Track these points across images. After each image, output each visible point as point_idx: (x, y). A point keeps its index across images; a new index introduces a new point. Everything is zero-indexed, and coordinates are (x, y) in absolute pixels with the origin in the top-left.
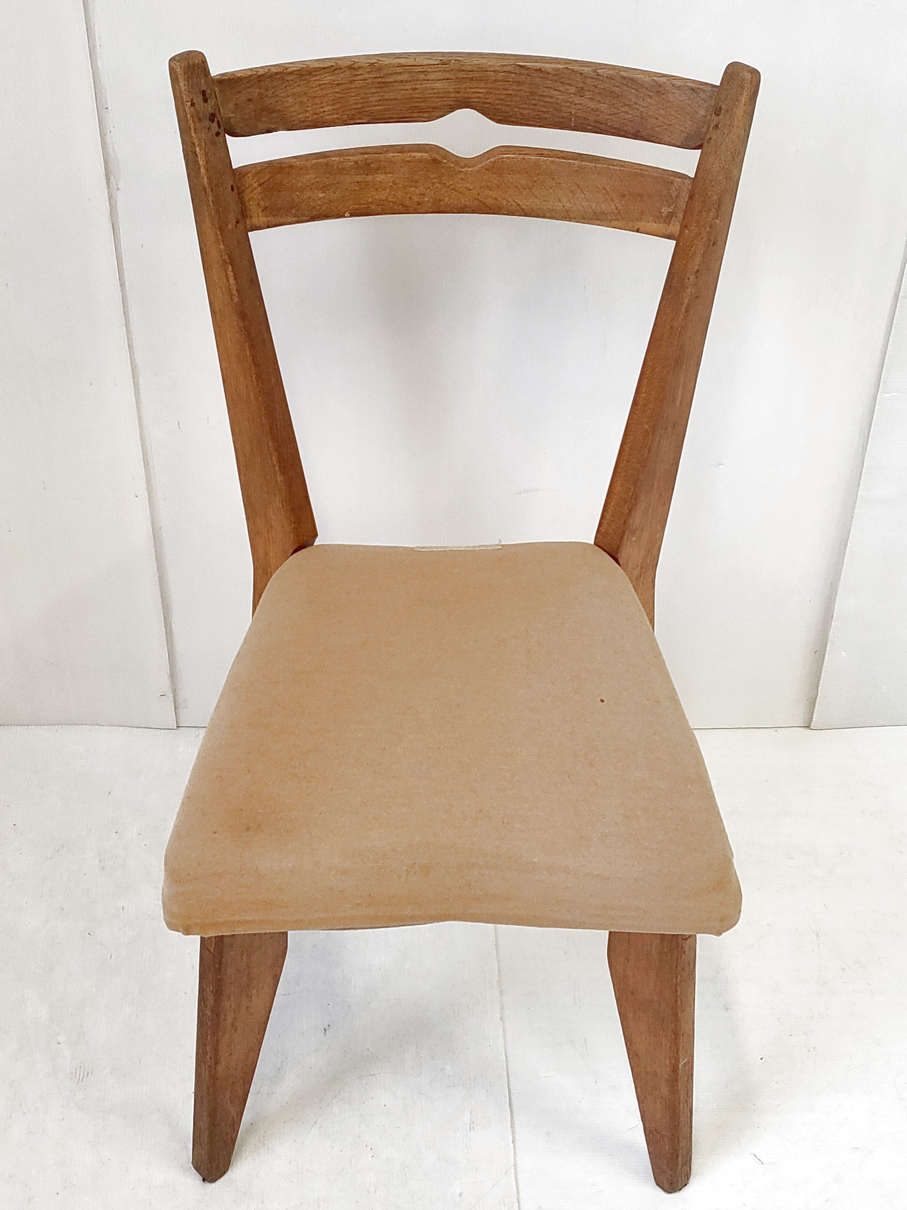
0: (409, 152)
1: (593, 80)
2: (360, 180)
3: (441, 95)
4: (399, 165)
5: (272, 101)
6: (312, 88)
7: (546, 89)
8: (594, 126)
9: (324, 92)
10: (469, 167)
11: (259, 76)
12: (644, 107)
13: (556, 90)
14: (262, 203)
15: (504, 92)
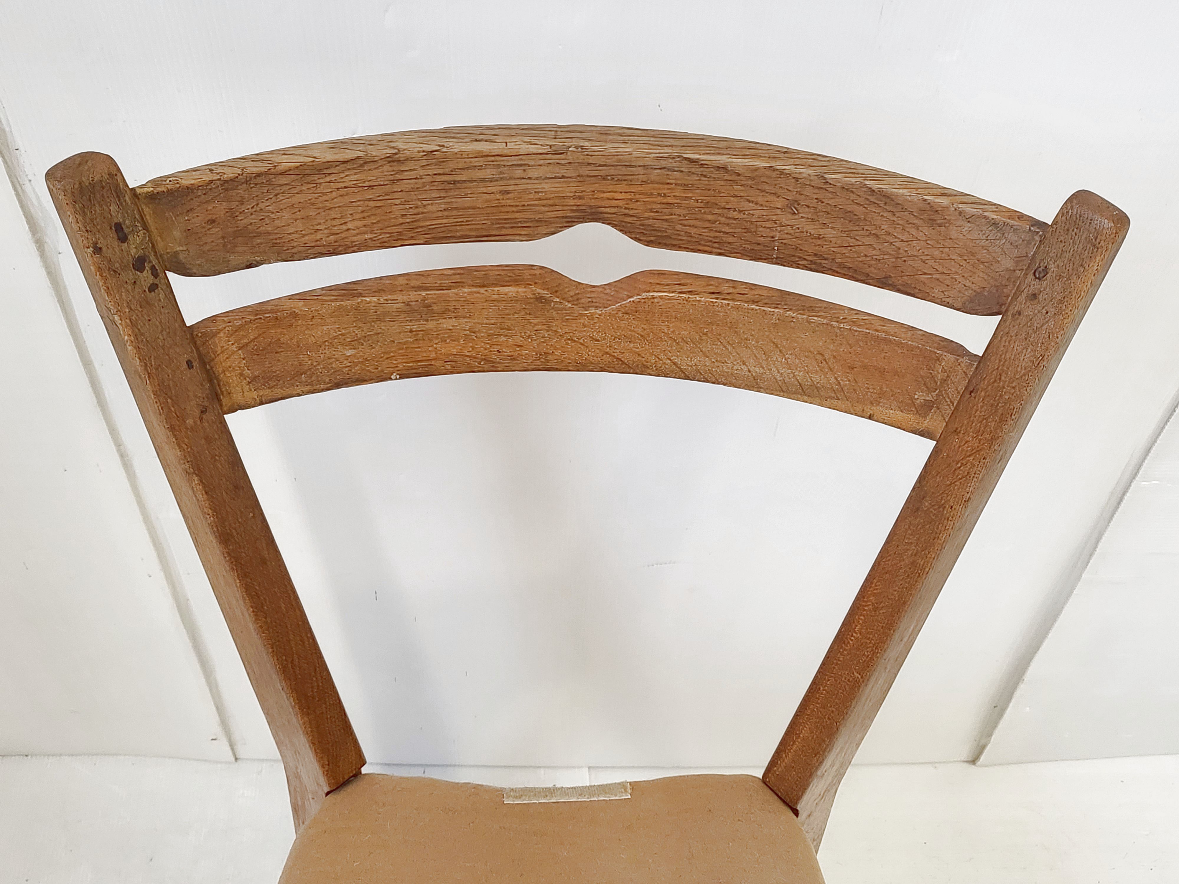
0: (496, 285)
1: (816, 191)
2: (415, 328)
3: (550, 202)
4: (479, 306)
5: (253, 219)
6: (324, 194)
7: (732, 199)
8: (811, 261)
9: (347, 199)
10: (597, 307)
11: (226, 182)
12: (902, 241)
13: (749, 201)
14: (247, 372)
15: (660, 199)
